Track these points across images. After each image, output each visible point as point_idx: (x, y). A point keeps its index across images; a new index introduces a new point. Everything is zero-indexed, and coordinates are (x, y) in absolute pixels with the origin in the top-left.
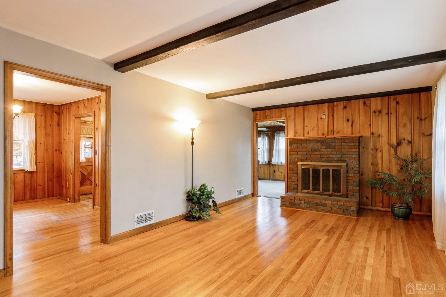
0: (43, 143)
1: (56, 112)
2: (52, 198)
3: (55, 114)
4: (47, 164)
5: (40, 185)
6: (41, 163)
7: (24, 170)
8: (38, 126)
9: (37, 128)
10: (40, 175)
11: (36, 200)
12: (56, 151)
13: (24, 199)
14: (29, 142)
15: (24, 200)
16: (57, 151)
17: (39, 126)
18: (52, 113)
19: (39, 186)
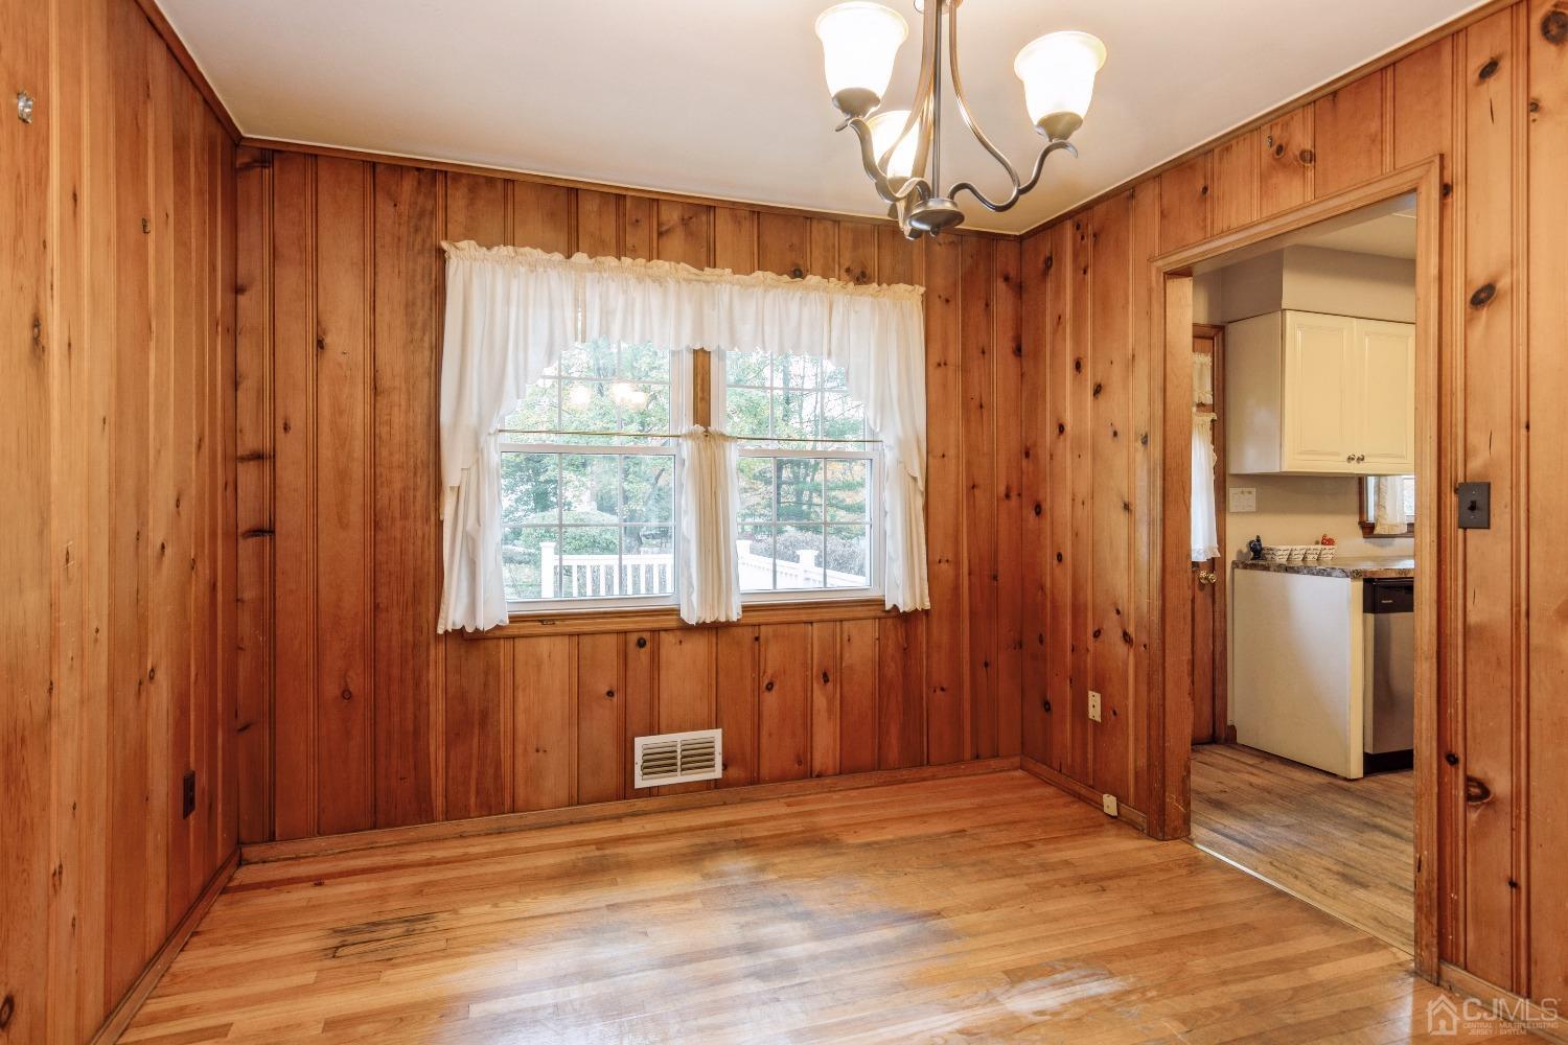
0: (952, 452)
1: (1007, 279)
2: (994, 763)
3: (1001, 286)
4: (970, 574)
5: (943, 689)
6: (944, 566)
7: (882, 603)
8: (935, 359)
9: (931, 368)
10: (941, 633)
11: (928, 771)
12: (1007, 496)
13: (879, 765)
14: (902, 444)
15: (879, 769)
16: (1014, 495)
17: (938, 360)
18: (989, 281)
19: (939, 692)
